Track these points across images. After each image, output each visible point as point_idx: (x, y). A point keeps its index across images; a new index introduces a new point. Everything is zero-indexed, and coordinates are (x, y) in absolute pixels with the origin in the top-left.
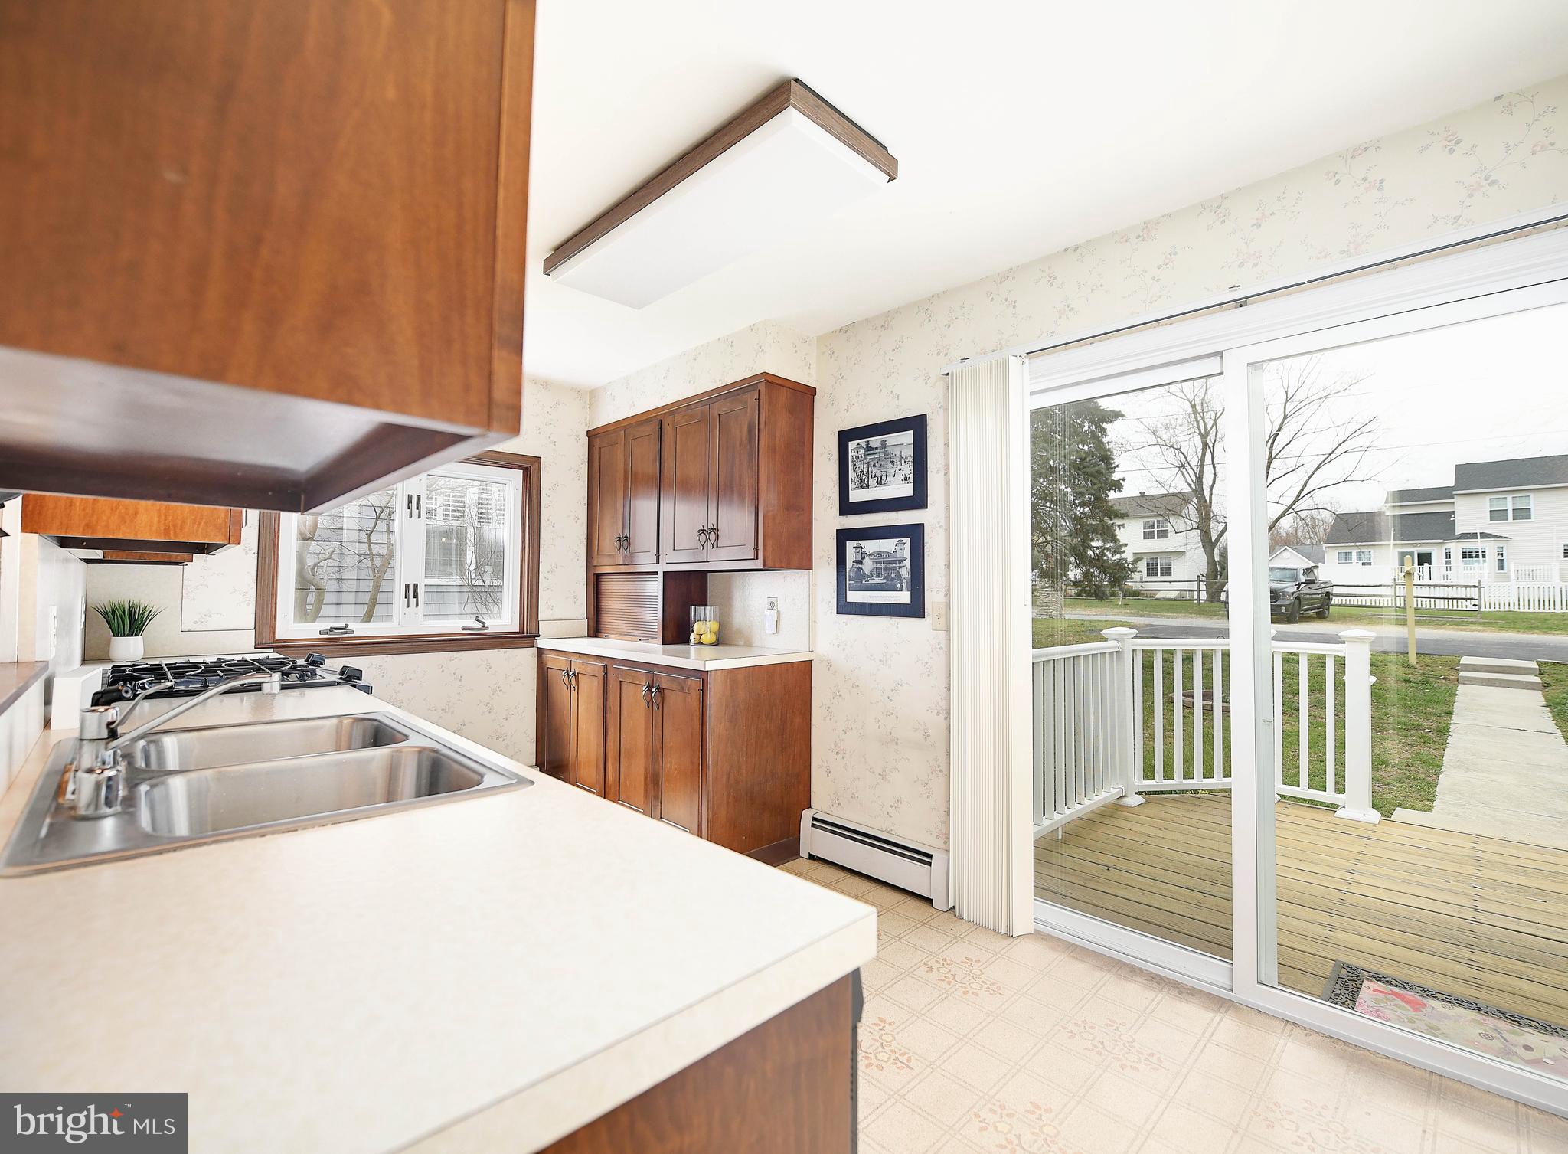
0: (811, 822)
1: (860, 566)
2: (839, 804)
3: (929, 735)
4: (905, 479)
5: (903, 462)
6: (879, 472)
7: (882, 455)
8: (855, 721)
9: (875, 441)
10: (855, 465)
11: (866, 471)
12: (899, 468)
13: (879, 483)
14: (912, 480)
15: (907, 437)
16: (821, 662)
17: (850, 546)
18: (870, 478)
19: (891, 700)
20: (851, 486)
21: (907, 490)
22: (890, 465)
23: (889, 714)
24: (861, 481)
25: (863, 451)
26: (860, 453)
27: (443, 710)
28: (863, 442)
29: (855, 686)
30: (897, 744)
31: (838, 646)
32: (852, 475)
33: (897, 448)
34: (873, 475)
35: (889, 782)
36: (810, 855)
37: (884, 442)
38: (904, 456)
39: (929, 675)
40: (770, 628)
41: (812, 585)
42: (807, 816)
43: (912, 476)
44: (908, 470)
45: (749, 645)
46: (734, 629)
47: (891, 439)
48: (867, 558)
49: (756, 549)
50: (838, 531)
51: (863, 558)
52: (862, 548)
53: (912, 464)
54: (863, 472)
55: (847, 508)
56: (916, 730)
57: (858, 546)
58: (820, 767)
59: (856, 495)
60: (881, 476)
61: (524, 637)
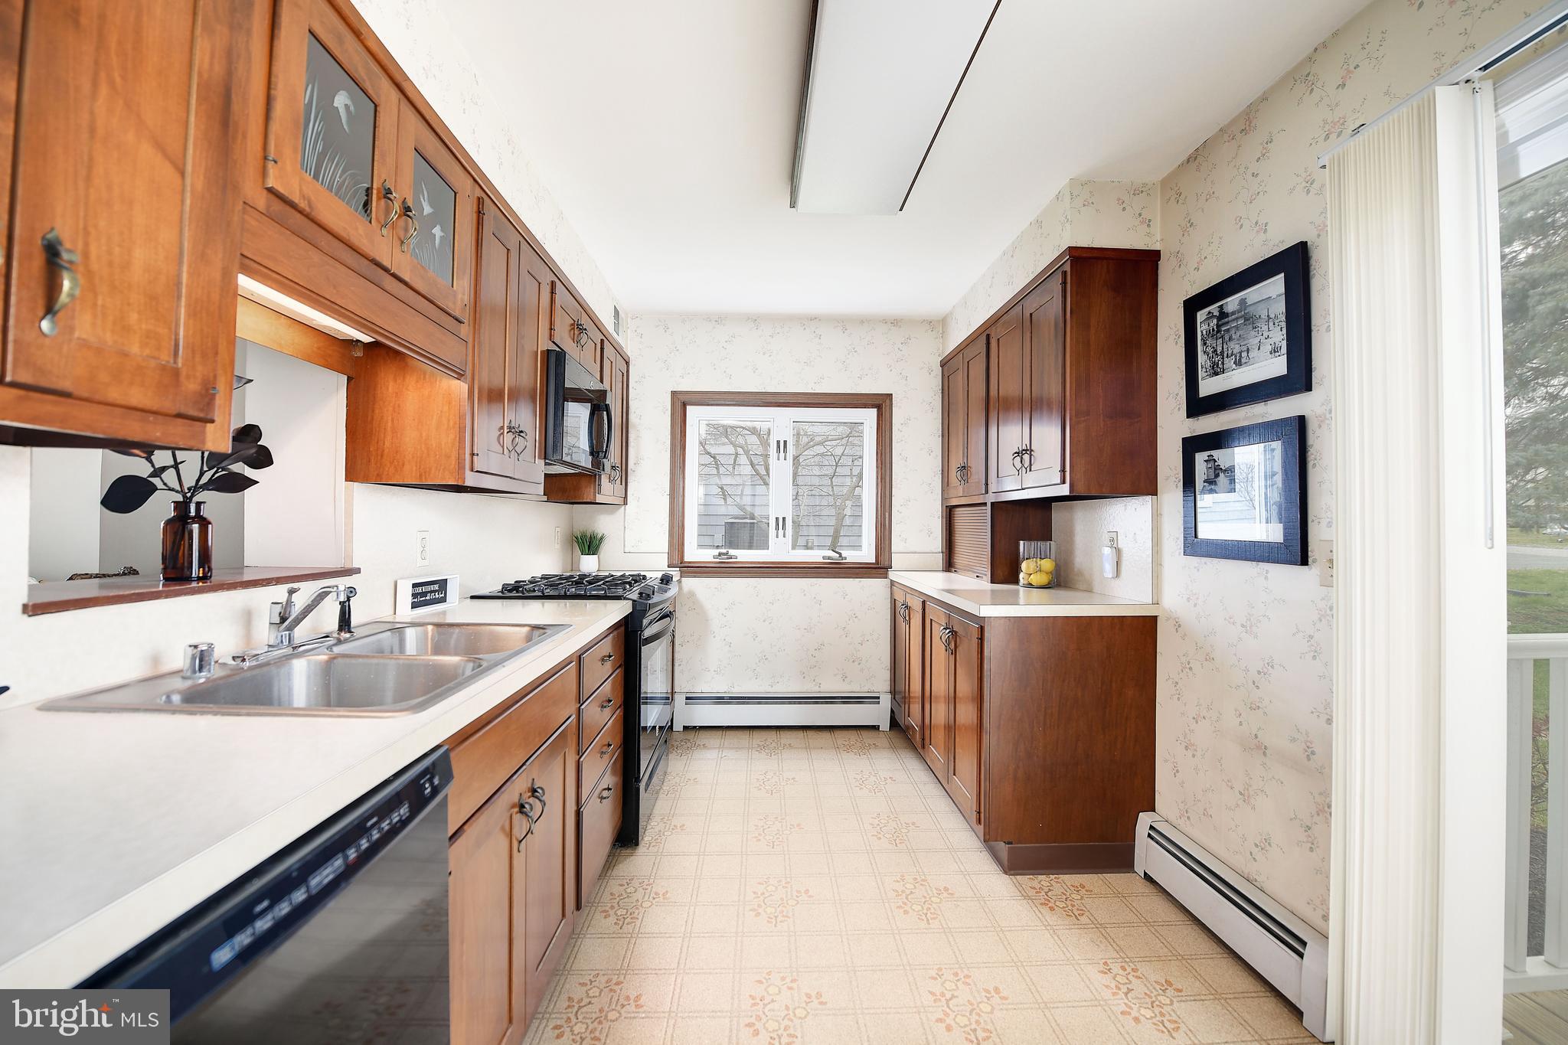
0: (1147, 830)
1: (1213, 487)
2: (1188, 818)
3: (1313, 753)
4: (1275, 351)
5: (1271, 324)
6: (1237, 346)
7: (1241, 321)
8: (1209, 709)
9: (1231, 303)
10: (1205, 344)
11: (1219, 349)
12: (1265, 335)
13: (1239, 363)
14: (1284, 350)
15: (1275, 287)
16: (1168, 619)
17: (1200, 458)
18: (1225, 359)
19: (1258, 688)
20: (1201, 373)
21: (1277, 366)
22: (1253, 333)
23: (1254, 706)
24: (1214, 365)
25: (1215, 321)
26: (1212, 325)
27: (805, 629)
28: (1214, 308)
29: (1209, 658)
30: (1264, 754)
31: (1188, 599)
32: (1202, 359)
33: (1262, 306)
34: (1230, 352)
35: (1253, 808)
36: (1145, 874)
37: (1243, 302)
38: (1272, 316)
39: (1314, 658)
40: (1109, 569)
41: (1157, 516)
42: (1144, 820)
43: (1284, 344)
44: (1279, 336)
45: (1089, 590)
46: (1076, 570)
47: (1252, 294)
48: (1222, 475)
49: (1063, 471)
50: (1184, 440)
51: (1217, 476)
52: (1215, 461)
53: (1284, 324)
54: (1216, 351)
55: (1197, 406)
56: (1293, 740)
57: (1211, 460)
58: (1166, 761)
59: (1208, 387)
60: (1240, 353)
61: (879, 568)
